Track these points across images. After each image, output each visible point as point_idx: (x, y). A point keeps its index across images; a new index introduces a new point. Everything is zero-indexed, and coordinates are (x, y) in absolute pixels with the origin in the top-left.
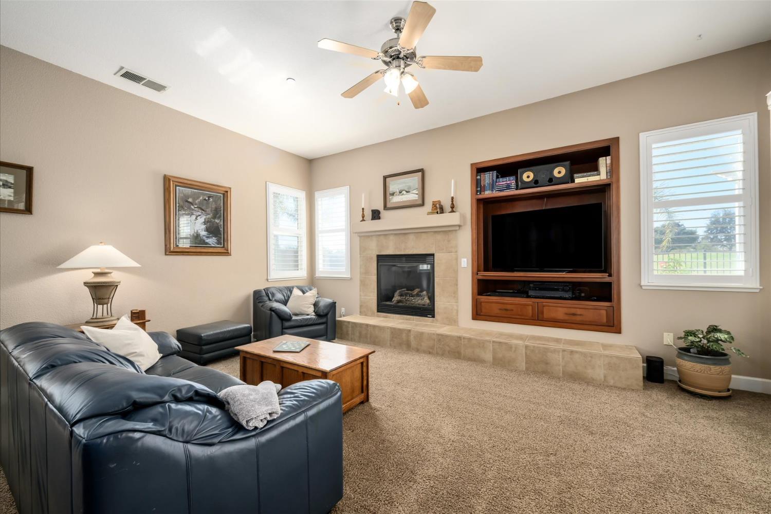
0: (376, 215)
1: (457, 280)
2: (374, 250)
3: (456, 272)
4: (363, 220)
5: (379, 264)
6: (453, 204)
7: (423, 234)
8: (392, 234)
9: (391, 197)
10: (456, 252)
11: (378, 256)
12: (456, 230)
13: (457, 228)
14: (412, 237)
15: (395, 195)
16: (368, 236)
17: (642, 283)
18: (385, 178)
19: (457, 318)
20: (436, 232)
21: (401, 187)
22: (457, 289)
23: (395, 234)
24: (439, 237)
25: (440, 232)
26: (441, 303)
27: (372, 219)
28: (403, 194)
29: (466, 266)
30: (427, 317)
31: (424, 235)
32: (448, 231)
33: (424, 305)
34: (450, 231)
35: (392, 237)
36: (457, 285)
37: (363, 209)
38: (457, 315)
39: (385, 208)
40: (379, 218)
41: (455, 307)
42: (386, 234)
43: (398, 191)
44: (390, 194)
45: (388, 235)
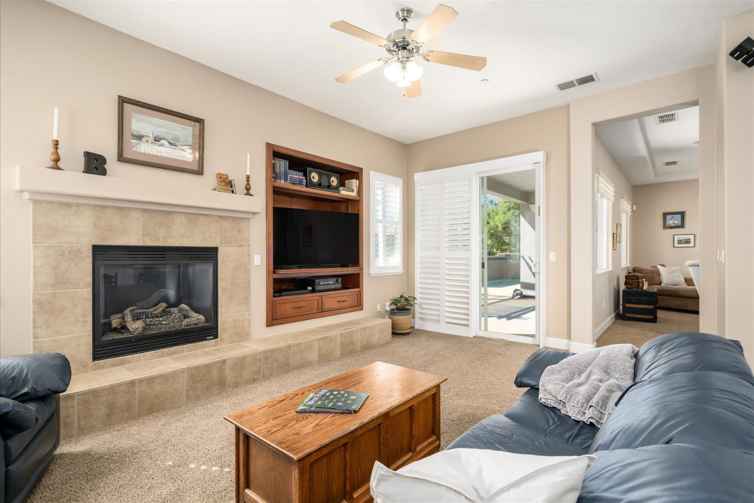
0: (96, 164)
1: (249, 282)
3: (247, 271)
4: (56, 167)
5: (99, 262)
6: (248, 184)
7: (201, 217)
8: (139, 209)
9: (133, 141)
10: (249, 246)
11: (98, 250)
12: (249, 219)
13: (251, 216)
14: (180, 220)
15: (144, 139)
16: (69, 205)
17: (371, 272)
19: (250, 330)
20: (221, 217)
21: (159, 131)
22: (250, 293)
23: (144, 210)
24: (226, 225)
25: (227, 218)
26: (226, 316)
27: (86, 172)
28: (162, 145)
29: (260, 264)
30: (206, 340)
31: (202, 220)
32: (238, 218)
33: (196, 324)
34: (241, 218)
36: (249, 288)
37: (56, 143)
38: (250, 326)
39: (120, 156)
40: (104, 172)
41: (247, 316)
42: (122, 207)
43: (151, 135)
44: (133, 135)
45: (128, 209)
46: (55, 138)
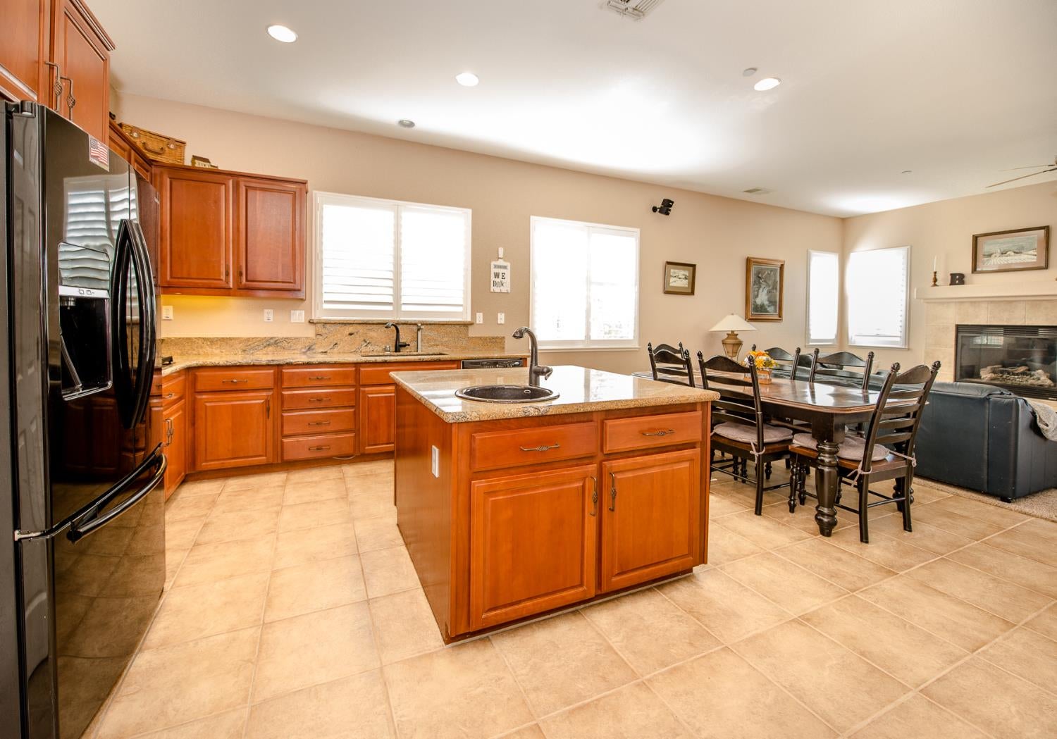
0: (958, 279)
2: (953, 317)
4: (935, 285)
5: (960, 335)
8: (985, 301)
9: (985, 259)
11: (959, 328)
15: (993, 256)
16: (942, 303)
18: (976, 238)
21: (1004, 247)
23: (991, 302)
27: (951, 285)
28: (1009, 255)
35: (984, 305)
37: (935, 273)
39: (974, 270)
40: (963, 283)
42: (975, 302)
43: (999, 251)
44: (984, 255)
45: (979, 302)
46: (935, 271)
